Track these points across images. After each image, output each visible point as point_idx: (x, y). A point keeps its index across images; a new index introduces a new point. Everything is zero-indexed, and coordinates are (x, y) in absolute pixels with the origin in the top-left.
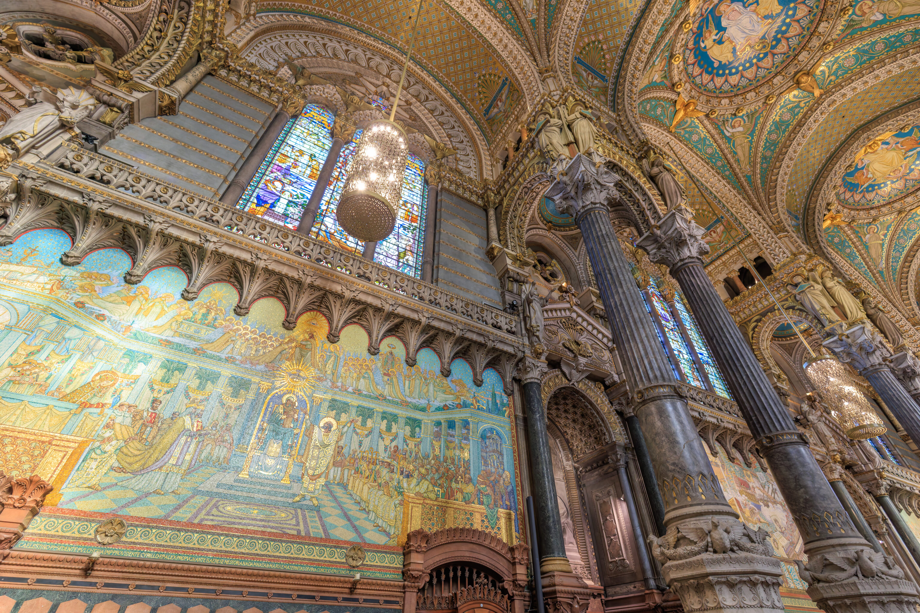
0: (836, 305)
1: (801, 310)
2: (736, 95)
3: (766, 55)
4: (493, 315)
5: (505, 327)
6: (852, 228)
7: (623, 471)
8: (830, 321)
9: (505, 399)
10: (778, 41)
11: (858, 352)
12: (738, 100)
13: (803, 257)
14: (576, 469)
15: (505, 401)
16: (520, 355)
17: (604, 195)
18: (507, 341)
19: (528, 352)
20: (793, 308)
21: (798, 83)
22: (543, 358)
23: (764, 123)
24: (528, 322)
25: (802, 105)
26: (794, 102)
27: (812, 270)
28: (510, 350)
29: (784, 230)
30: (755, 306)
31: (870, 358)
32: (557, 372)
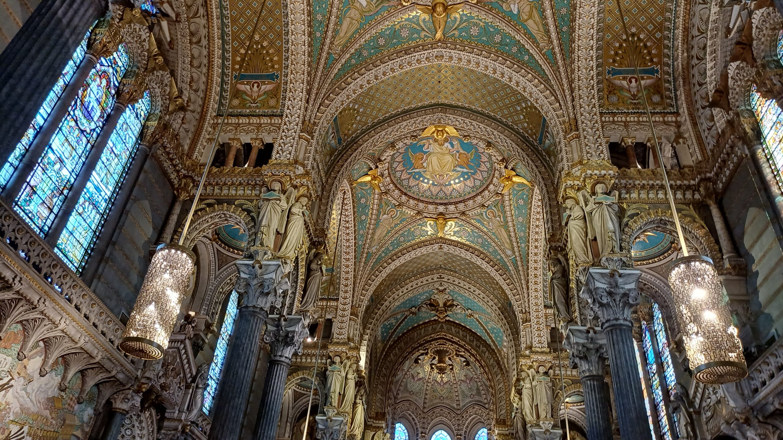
0: (283, 231)
1: (253, 219)
6: (380, 199)
8: (262, 244)
11: (257, 287)
13: (301, 170)
20: (249, 212)
21: (433, 9)
25: (423, 34)
26: (418, 25)
27: (295, 187)
29: (311, 133)
30: (221, 189)
31: (260, 299)
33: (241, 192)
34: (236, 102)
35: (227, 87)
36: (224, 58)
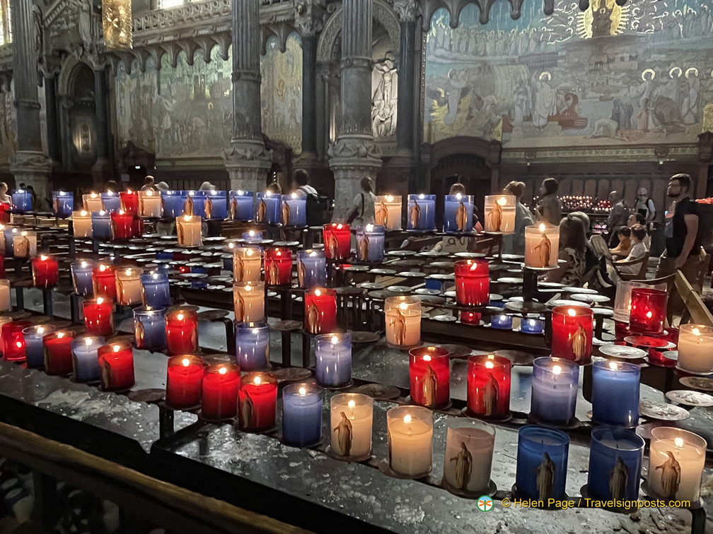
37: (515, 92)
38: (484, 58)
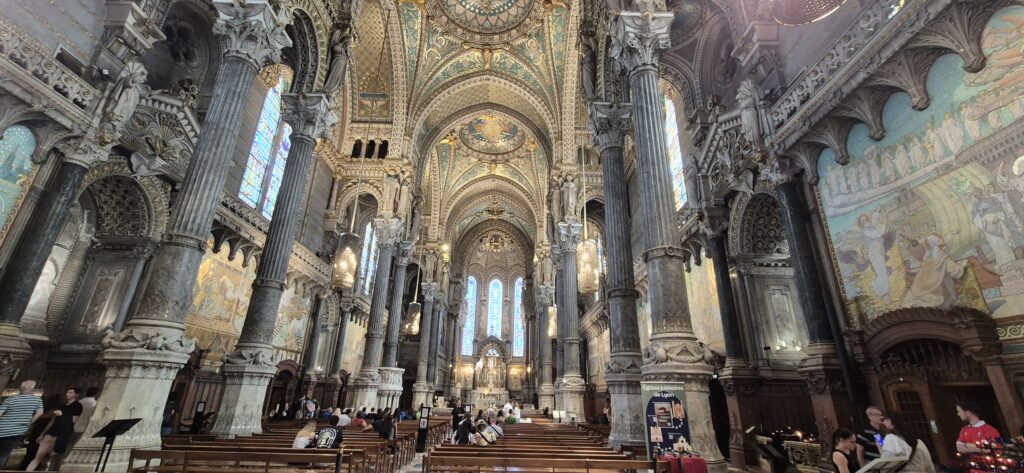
0: (397, 201)
1: (380, 192)
2: (453, 21)
3: (484, 14)
4: (64, 76)
5: (73, 95)
6: (455, 153)
7: (142, 262)
9: (28, 165)
10: (495, 14)
12: (452, 26)
13: (406, 161)
14: (93, 243)
15: (26, 168)
16: (77, 132)
17: (267, 52)
18: (67, 114)
19: (91, 134)
20: (377, 188)
21: (483, 51)
22: (109, 147)
23: (454, 57)
24: (111, 106)
25: (477, 65)
26: (475, 60)
27: (403, 172)
28: (67, 123)
29: (410, 136)
30: (360, 172)
32: (123, 160)
33: (372, 174)
34: (362, 112)
35: (356, 102)
36: (352, 82)
37: (974, 214)
38: (899, 183)
